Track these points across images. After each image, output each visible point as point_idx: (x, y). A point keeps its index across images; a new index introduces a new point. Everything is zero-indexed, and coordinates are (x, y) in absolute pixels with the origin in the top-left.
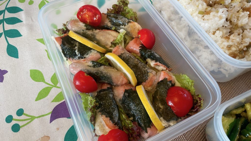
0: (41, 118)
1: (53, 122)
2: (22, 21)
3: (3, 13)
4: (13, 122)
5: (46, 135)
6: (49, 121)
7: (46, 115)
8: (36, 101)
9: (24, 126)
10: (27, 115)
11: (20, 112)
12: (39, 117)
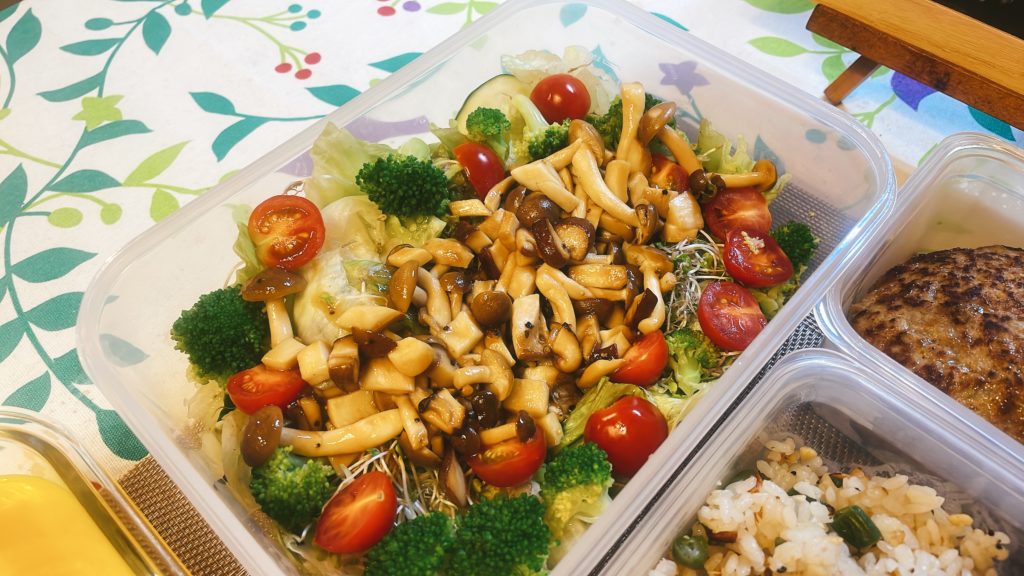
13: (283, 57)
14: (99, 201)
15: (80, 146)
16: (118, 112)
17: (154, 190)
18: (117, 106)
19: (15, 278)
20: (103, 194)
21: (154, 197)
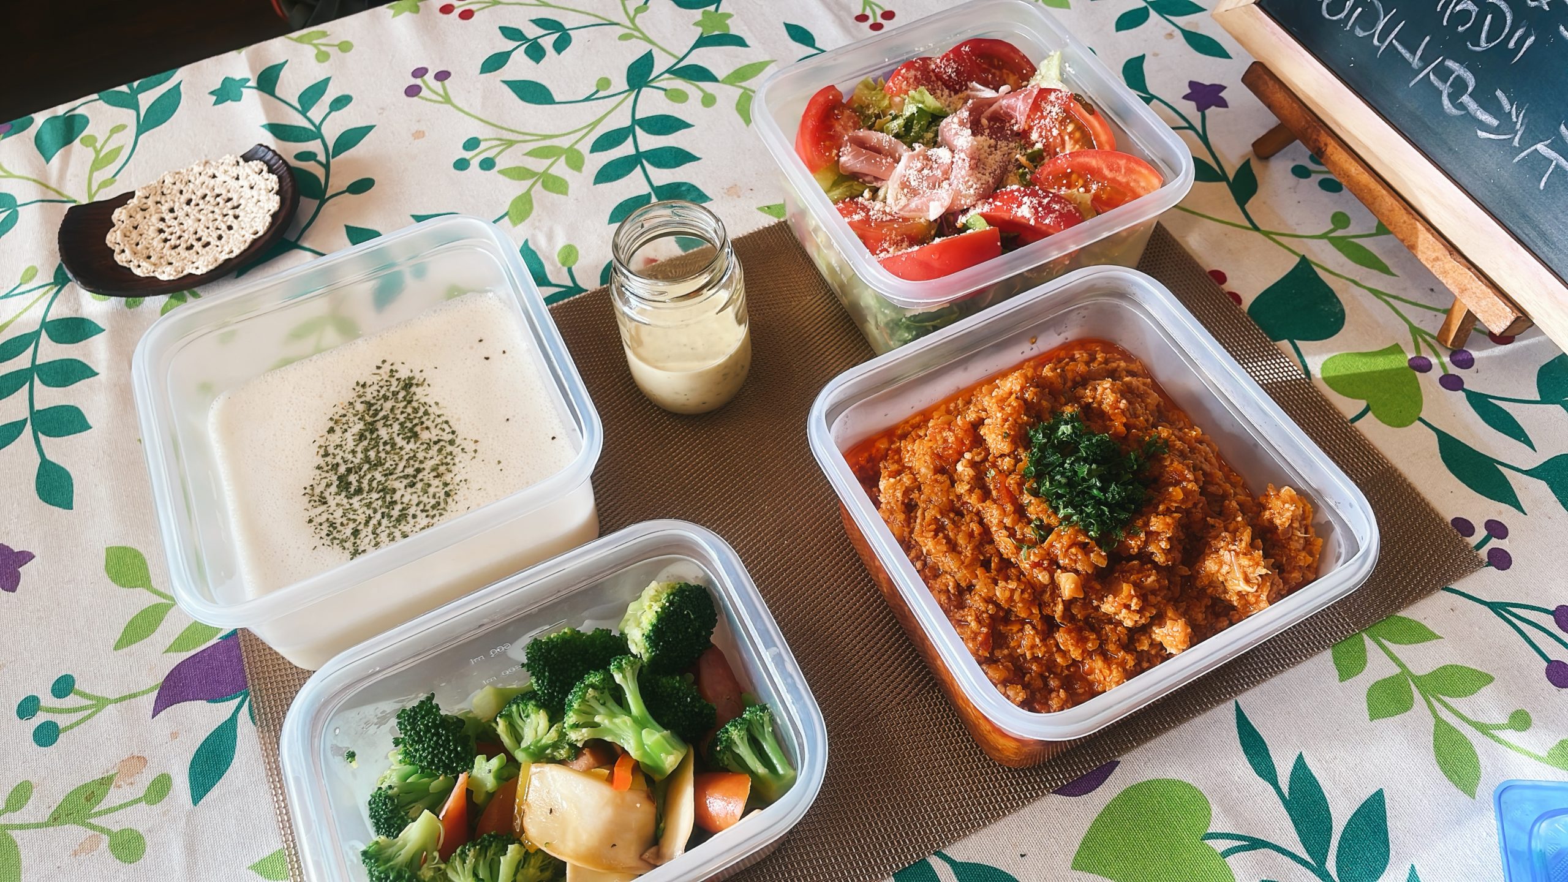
0: (125, 703)
1: (162, 714)
2: (96, 370)
3: (33, 345)
4: (41, 718)
5: (136, 754)
6: (151, 713)
7: (144, 693)
8: (115, 649)
9: (71, 727)
10: (84, 695)
11: (64, 686)
12: (122, 699)
13: (864, 9)
14: (702, 90)
15: (697, 45)
16: (727, 26)
17: (742, 91)
18: (728, 22)
19: (637, 128)
20: (708, 86)
21: (741, 96)
